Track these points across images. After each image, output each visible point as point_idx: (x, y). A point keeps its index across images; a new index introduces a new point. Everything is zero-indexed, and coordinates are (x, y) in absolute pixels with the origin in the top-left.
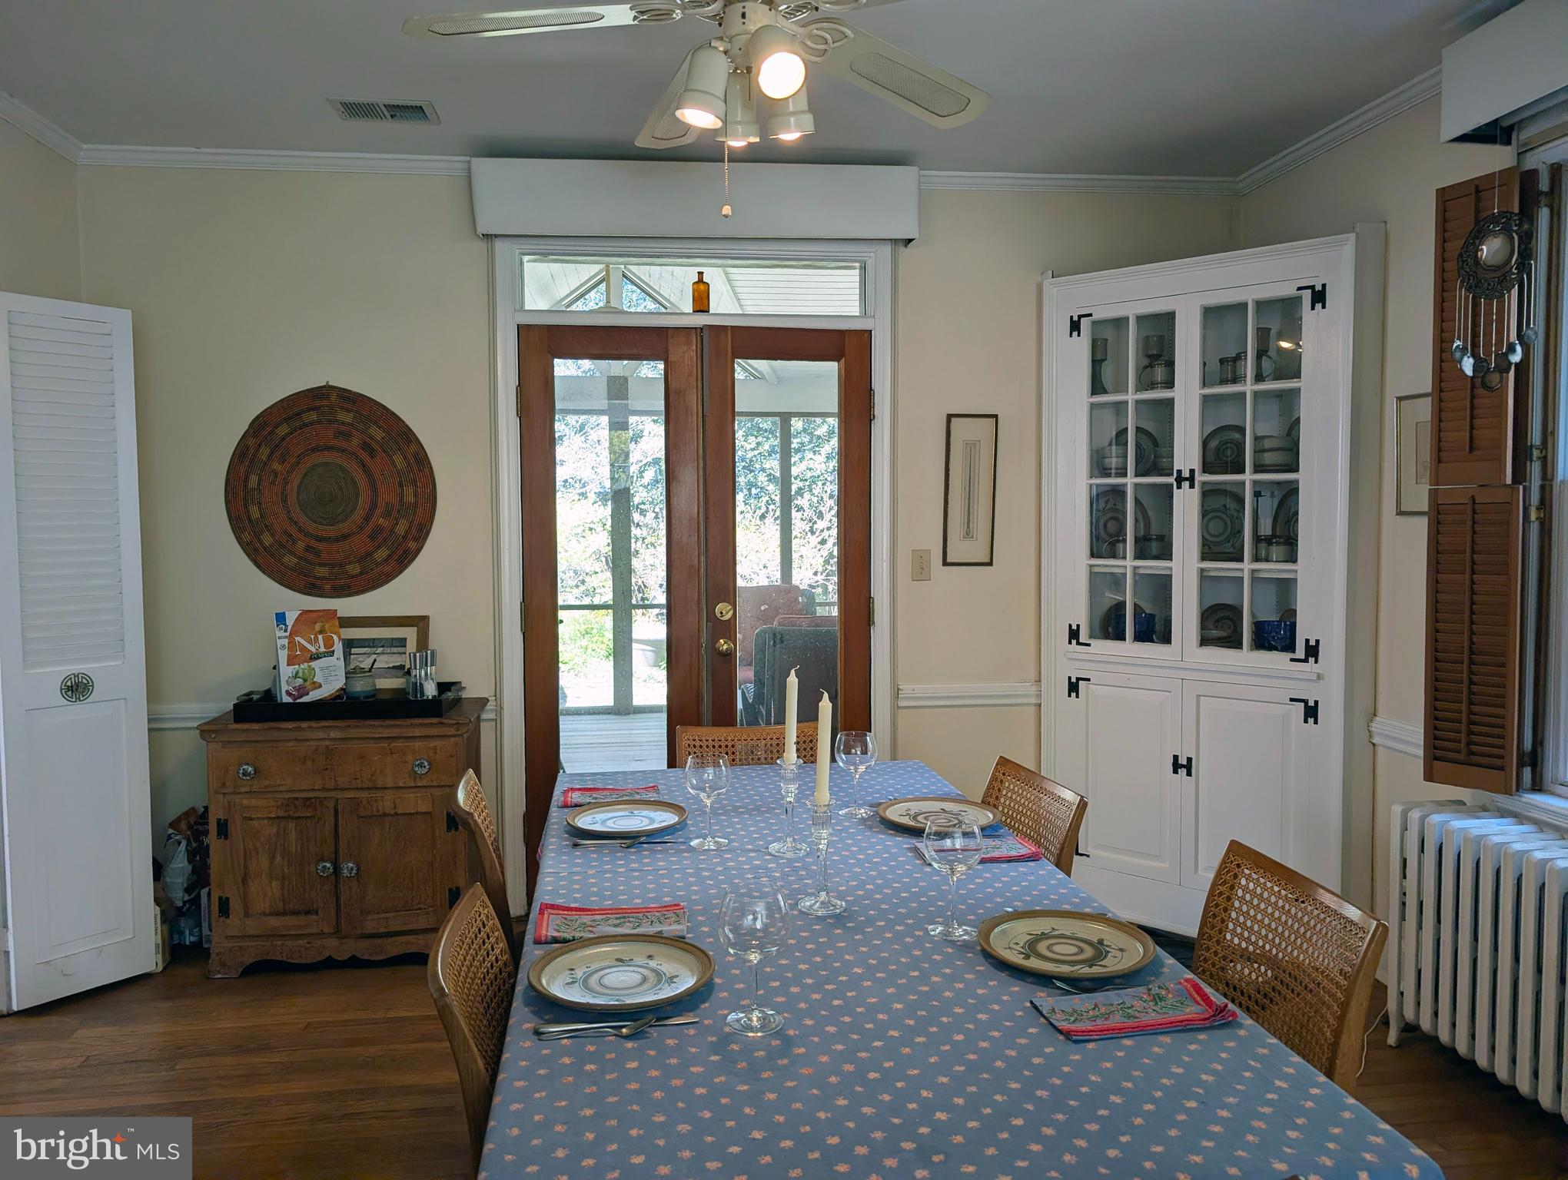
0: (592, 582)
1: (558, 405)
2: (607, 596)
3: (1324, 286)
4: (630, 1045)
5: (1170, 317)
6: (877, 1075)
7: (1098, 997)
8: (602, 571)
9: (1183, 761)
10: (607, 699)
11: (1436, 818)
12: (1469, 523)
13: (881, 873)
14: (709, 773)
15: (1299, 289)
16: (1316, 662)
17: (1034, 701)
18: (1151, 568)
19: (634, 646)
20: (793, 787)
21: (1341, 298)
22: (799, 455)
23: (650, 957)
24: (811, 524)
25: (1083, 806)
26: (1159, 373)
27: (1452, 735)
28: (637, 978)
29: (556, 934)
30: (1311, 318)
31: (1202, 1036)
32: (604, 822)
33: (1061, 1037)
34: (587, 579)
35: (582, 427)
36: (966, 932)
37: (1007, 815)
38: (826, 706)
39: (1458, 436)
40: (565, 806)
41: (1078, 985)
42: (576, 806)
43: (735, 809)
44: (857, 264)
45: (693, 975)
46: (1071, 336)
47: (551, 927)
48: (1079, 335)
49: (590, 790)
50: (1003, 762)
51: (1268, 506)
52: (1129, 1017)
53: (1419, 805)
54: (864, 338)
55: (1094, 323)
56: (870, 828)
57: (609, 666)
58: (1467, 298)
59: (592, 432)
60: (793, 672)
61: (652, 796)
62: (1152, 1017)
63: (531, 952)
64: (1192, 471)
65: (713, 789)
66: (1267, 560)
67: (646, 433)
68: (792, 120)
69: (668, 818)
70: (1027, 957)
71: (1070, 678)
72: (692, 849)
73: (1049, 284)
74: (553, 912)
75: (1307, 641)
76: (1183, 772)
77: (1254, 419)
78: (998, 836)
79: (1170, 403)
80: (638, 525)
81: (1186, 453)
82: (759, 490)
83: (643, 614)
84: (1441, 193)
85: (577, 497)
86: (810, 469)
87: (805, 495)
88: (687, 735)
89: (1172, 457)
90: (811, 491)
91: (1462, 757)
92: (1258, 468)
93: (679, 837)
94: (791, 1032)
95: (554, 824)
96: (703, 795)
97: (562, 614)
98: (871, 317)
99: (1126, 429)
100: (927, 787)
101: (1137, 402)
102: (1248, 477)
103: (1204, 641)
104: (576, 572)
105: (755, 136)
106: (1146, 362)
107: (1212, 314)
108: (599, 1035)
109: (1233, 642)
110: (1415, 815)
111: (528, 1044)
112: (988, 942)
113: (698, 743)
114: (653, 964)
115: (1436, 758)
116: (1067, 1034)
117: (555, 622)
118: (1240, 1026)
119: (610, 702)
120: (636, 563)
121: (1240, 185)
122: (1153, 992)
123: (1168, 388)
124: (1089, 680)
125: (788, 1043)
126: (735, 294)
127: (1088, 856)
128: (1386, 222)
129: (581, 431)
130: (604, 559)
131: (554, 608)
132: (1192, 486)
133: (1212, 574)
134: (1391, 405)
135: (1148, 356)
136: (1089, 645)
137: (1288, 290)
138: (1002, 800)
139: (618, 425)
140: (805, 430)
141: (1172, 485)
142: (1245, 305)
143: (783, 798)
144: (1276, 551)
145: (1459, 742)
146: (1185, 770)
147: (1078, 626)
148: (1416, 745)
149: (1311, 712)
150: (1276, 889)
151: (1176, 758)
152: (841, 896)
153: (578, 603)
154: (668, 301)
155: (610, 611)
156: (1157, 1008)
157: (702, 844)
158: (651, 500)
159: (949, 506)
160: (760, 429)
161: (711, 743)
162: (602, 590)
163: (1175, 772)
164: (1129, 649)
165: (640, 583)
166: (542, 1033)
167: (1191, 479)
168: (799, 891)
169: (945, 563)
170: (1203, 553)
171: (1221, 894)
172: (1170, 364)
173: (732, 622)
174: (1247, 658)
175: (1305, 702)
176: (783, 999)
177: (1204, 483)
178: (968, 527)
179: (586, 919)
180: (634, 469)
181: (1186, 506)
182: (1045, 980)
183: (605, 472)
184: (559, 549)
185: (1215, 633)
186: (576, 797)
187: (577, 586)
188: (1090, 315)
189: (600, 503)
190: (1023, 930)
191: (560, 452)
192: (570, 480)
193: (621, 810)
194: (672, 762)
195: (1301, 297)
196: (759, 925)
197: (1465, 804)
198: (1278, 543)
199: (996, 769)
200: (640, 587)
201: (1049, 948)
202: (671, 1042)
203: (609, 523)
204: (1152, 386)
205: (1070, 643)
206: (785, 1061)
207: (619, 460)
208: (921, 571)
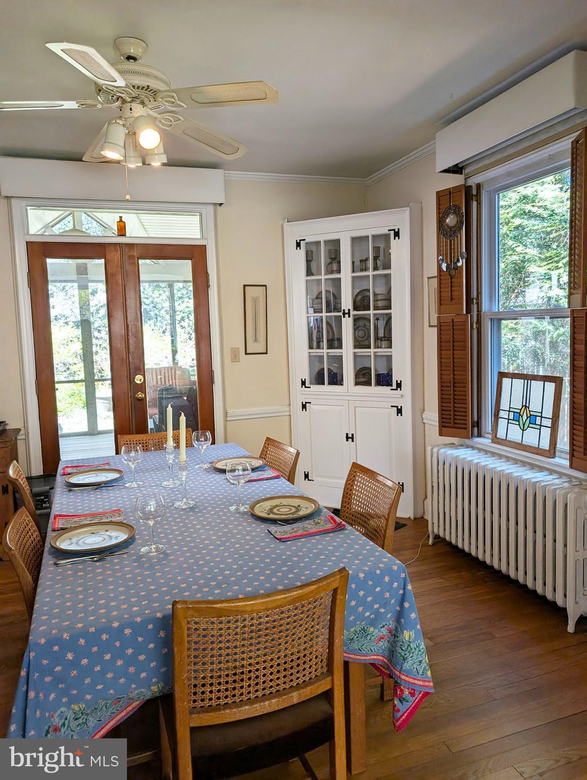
0: (73, 368)
1: (50, 278)
2: (82, 376)
3: (399, 229)
4: (98, 564)
5: (337, 242)
6: (203, 562)
7: (295, 525)
8: (78, 363)
9: (350, 436)
10: (84, 428)
11: (442, 451)
12: (452, 330)
13: (212, 490)
14: (133, 454)
15: (389, 230)
16: (401, 390)
17: (288, 414)
18: (334, 352)
19: (97, 400)
20: (172, 457)
21: (405, 234)
22: (180, 302)
23: (107, 531)
24: (189, 335)
25: (298, 454)
26: (335, 267)
27: (448, 416)
28: (102, 539)
29: (62, 526)
30: (394, 242)
31: (331, 535)
32: (83, 480)
33: (278, 541)
34: (71, 367)
35: (64, 288)
36: (245, 508)
37: (268, 462)
38: (183, 419)
39: (446, 295)
40: (64, 474)
41: (287, 522)
42: (69, 474)
43: (147, 470)
44: (198, 214)
45: (126, 535)
46: (297, 249)
47: (60, 524)
48: (300, 249)
49: (76, 467)
50: (268, 439)
51: (381, 324)
52: (305, 531)
53: (438, 446)
54: (202, 249)
55: (307, 243)
56: (209, 472)
57: (85, 412)
58: (443, 239)
59: (69, 290)
60: (170, 405)
61: (107, 467)
62: (314, 530)
63: (50, 534)
64: (349, 310)
65: (134, 460)
66: (381, 348)
67: (99, 290)
68: (156, 157)
69: (115, 475)
70: (269, 514)
71: (302, 402)
72: (127, 488)
73: (286, 225)
74: (60, 518)
75: (397, 381)
76: (350, 440)
77: (373, 287)
78: (264, 470)
79: (340, 279)
80: (97, 338)
81: (347, 302)
82: (161, 318)
83: (102, 384)
84: (438, 193)
85: (63, 324)
86: (188, 307)
87: (185, 320)
88: (123, 439)
89: (341, 303)
90: (188, 318)
91: (451, 425)
92: (376, 308)
93: (120, 483)
94: (168, 552)
95: (59, 482)
96: (130, 463)
97: (57, 386)
98: (205, 239)
99: (322, 292)
100: (235, 453)
101: (326, 279)
102: (372, 312)
103: (357, 384)
104: (64, 364)
105: (140, 163)
106: (330, 261)
107: (354, 240)
108: (84, 561)
109: (368, 383)
110: (435, 450)
111: (52, 569)
112: (253, 510)
113: (129, 443)
114: (108, 533)
115: (443, 427)
116: (280, 539)
117: (53, 390)
118: (346, 529)
119: (86, 430)
120: (95, 358)
121: (367, 182)
122: (316, 521)
123: (338, 273)
124: (310, 403)
125: (166, 555)
126: (141, 222)
127: (313, 481)
128: (421, 203)
129: (63, 290)
130: (79, 357)
131: (53, 383)
132: (349, 317)
133: (359, 354)
134: (426, 280)
135: (331, 258)
136: (310, 387)
137: (385, 231)
138: (268, 456)
139: (83, 287)
140: (184, 287)
141: (341, 316)
142: (368, 237)
143: (168, 461)
144: (384, 343)
145: (451, 419)
146: (351, 440)
147: (305, 379)
148: (435, 421)
149: (399, 411)
150: (368, 479)
151: (347, 434)
152: (193, 500)
153: (67, 380)
154: (107, 225)
155: (84, 383)
156: (316, 527)
157: (131, 485)
158: (103, 325)
159: (247, 327)
160: (160, 287)
161: (135, 442)
162: (79, 373)
163: (347, 440)
164: (327, 388)
165: (100, 368)
166: (58, 564)
167: (349, 313)
168: (174, 500)
169: (246, 354)
170: (355, 345)
171: (349, 484)
172: (339, 262)
173: (143, 384)
174: (375, 390)
175: (397, 407)
176: (166, 540)
177: (354, 315)
178: (256, 337)
179: (77, 519)
180: (92, 310)
181: (347, 324)
182: (274, 522)
183: (77, 311)
184: (54, 351)
185: (362, 380)
186: (69, 470)
187: (65, 371)
188: (305, 240)
189: (76, 327)
190: (268, 505)
191: (52, 301)
192: (58, 316)
193: (91, 474)
194: (117, 452)
195: (390, 234)
196: (152, 510)
197: (455, 444)
198: (385, 340)
199: (265, 443)
200: (100, 370)
201: (278, 510)
202: (116, 561)
203: (81, 338)
204: (332, 272)
205: (302, 387)
206: (165, 562)
207: (84, 306)
208: (235, 358)
